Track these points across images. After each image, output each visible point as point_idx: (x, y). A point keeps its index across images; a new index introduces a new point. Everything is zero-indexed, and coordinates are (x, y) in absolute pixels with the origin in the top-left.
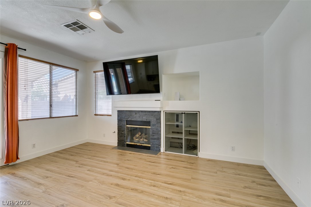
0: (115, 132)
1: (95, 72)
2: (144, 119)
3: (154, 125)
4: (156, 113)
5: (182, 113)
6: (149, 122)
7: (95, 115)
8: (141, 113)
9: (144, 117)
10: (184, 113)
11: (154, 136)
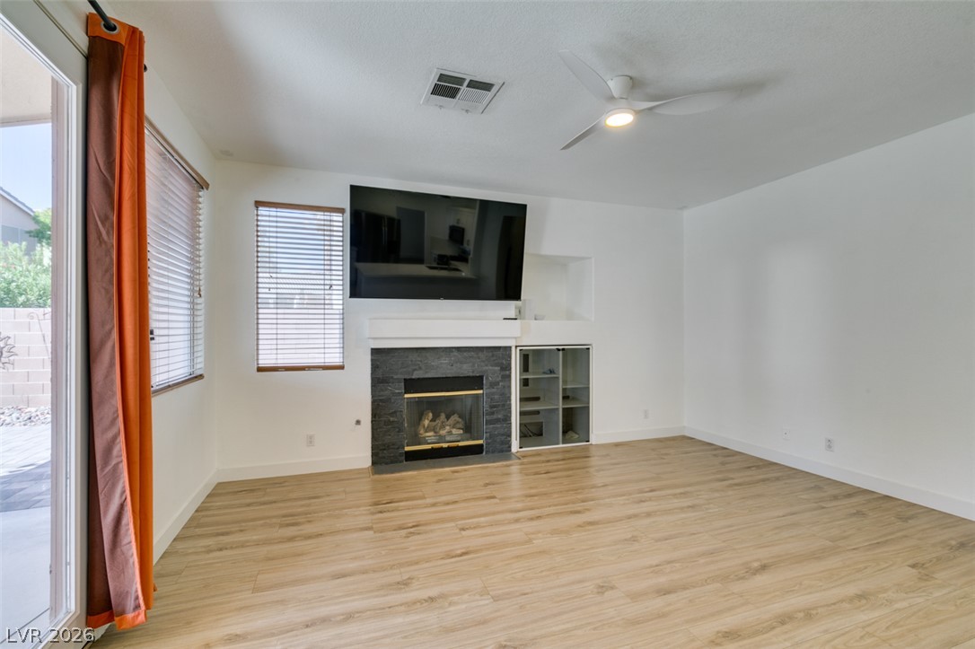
0: (358, 422)
1: (258, 204)
2: (466, 370)
3: (493, 385)
4: (499, 353)
5: (559, 350)
6: (481, 378)
7: (260, 369)
8: (456, 353)
9: (465, 366)
10: (563, 349)
11: (493, 413)
